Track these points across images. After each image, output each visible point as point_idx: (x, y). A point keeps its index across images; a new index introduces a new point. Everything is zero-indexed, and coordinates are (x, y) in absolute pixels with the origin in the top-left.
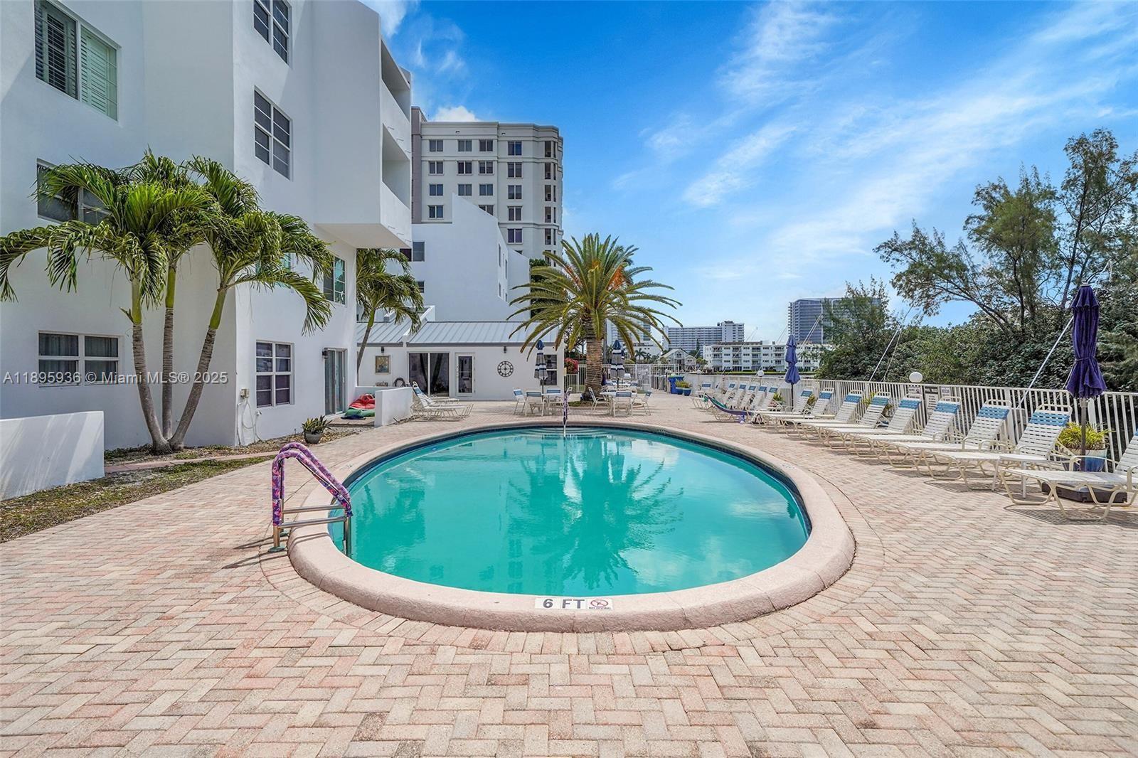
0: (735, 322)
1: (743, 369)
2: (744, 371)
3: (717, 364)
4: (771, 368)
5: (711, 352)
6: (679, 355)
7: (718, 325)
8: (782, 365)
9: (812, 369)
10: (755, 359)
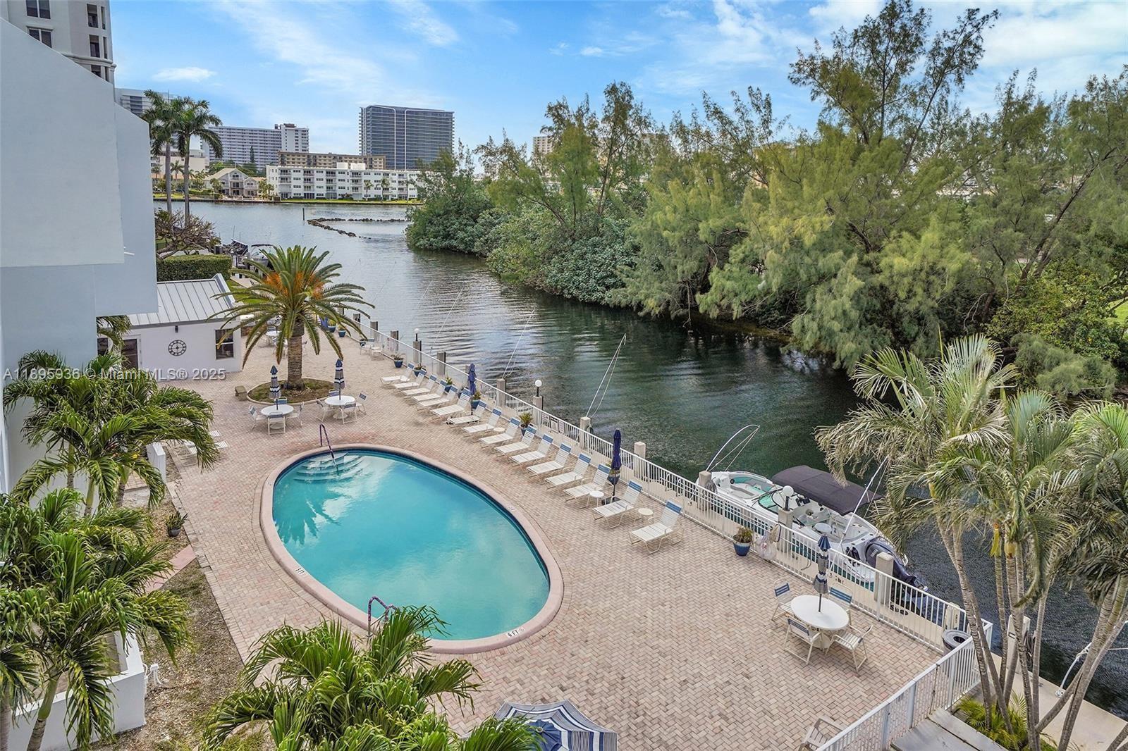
0: (298, 126)
1: (316, 196)
2: (317, 198)
3: (285, 190)
4: (348, 196)
5: (277, 175)
6: (235, 176)
7: (276, 128)
8: (360, 192)
9: (390, 197)
10: (329, 185)
